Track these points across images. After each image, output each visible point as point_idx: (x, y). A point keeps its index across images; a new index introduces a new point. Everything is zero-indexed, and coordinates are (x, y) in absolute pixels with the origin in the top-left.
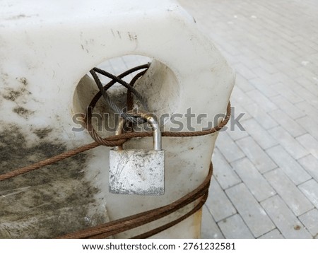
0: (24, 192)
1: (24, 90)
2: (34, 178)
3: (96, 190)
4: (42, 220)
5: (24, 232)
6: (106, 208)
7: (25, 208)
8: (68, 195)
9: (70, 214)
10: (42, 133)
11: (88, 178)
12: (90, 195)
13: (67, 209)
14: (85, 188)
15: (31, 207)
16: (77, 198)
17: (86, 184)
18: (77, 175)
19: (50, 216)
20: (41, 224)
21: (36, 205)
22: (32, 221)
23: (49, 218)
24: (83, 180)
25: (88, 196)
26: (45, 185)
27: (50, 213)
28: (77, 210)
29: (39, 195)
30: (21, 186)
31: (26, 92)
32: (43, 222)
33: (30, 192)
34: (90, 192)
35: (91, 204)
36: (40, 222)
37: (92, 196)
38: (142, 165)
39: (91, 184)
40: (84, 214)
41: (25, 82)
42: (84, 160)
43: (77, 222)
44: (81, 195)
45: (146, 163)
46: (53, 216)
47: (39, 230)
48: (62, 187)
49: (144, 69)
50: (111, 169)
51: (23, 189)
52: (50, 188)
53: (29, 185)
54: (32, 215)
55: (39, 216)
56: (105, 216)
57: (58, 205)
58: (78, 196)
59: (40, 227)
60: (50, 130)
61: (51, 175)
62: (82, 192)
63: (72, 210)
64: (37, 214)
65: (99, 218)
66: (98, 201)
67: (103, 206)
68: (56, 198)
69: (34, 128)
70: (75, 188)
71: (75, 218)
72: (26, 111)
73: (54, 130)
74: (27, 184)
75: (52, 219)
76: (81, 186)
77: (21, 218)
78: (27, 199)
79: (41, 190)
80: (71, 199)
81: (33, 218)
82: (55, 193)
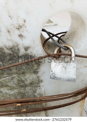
0: (15, 77)
1: (24, 25)
2: (19, 71)
3: (42, 81)
4: (19, 91)
5: (12, 96)
6: (44, 91)
7: (14, 85)
8: (30, 82)
9: (30, 91)
10: (26, 49)
11: (40, 74)
12: (39, 83)
13: (29, 88)
14: (38, 79)
15: (16, 85)
16: (34, 84)
17: (38, 77)
18: (36, 72)
19: (22, 90)
20: (18, 93)
21: (18, 84)
22: (15, 91)
23: (22, 91)
24: (37, 75)
25: (38, 83)
26: (23, 75)
27: (23, 89)
28: (33, 89)
29: (20, 79)
30: (14, 74)
31: (24, 26)
32: (19, 93)
33: (17, 77)
34: (39, 82)
35: (38, 88)
36: (18, 92)
37: (40, 84)
38: (66, 67)
39: (40, 78)
40: (35, 92)
41: (25, 21)
42: (40, 65)
43: (32, 95)
44: (35, 82)
45: (68, 66)
46: (23, 91)
47: (17, 96)
48: (29, 77)
49: (65, 34)
50: (52, 68)
51: (15, 75)
52: (25, 77)
53: (17, 74)
54: (16, 89)
55: (18, 89)
56: (43, 94)
57: (26, 86)
58: (34, 83)
59: (18, 94)
60: (30, 48)
61: (26, 70)
62: (36, 81)
63: (30, 89)
64: (18, 88)
65: (41, 95)
66: (41, 86)
67: (43, 89)
68: (26, 82)
69: (24, 46)
70: (34, 79)
71: (31, 93)
72: (23, 36)
73: (31, 48)
74: (16, 73)
75: (23, 92)
76: (36, 78)
77: (12, 89)
78: (15, 80)
79: (21, 77)
80: (31, 84)
81: (16, 90)
82: (26, 80)
